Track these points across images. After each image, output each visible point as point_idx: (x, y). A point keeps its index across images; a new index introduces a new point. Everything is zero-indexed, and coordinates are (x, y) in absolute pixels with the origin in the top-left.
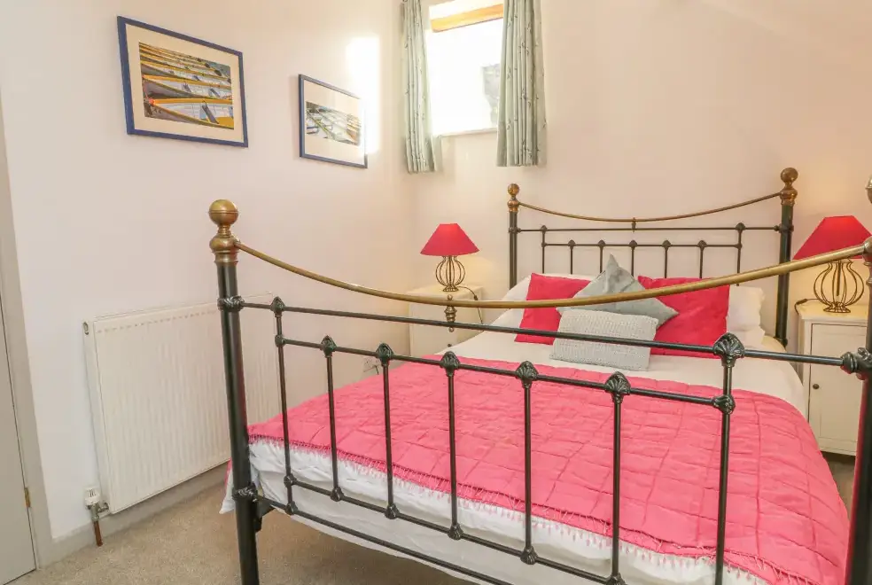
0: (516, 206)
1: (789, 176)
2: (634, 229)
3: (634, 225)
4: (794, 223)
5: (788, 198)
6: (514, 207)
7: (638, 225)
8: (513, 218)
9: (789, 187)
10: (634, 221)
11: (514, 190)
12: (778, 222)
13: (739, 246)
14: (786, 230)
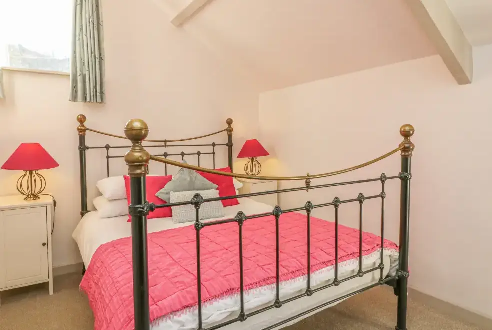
0: (85, 131)
1: (230, 122)
2: (166, 146)
3: (166, 144)
4: (233, 143)
5: (230, 131)
6: (82, 132)
7: (168, 144)
8: (82, 139)
9: (230, 127)
10: (166, 142)
11: (82, 120)
12: (227, 142)
13: (214, 153)
14: (230, 146)
